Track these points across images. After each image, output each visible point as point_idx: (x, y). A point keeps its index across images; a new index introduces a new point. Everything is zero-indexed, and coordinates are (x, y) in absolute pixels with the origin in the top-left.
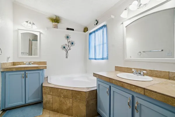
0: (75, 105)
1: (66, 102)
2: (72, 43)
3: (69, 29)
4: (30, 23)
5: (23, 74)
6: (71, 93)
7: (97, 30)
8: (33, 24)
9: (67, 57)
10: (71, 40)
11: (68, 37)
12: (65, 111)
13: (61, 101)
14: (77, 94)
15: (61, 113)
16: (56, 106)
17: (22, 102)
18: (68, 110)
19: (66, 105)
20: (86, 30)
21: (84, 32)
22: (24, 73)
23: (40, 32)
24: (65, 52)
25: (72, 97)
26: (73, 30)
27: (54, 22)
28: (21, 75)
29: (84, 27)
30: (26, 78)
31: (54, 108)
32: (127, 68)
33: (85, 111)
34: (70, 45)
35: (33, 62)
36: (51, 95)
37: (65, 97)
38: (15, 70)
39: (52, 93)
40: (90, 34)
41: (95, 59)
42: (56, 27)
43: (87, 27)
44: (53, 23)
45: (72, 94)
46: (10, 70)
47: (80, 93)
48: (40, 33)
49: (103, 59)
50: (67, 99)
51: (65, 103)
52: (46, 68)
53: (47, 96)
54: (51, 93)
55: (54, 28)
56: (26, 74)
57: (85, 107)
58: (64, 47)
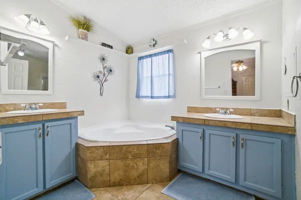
0: (151, 165)
1: (137, 164)
2: (111, 71)
3: (105, 44)
4: (36, 20)
5: (40, 129)
6: (146, 149)
7: (155, 55)
8: (42, 23)
9: (101, 94)
10: (108, 64)
11: (103, 59)
12: (134, 179)
13: (128, 166)
14: (155, 148)
15: (127, 185)
16: (116, 176)
17: (37, 187)
18: (140, 176)
19: (138, 169)
20: (129, 50)
21: (127, 53)
22: (41, 127)
23: (53, 42)
24: (99, 86)
25: (148, 154)
26: (112, 47)
27: (82, 27)
28: (34, 131)
29: (127, 46)
30: (46, 136)
31: (112, 182)
32: (206, 108)
33: (168, 170)
34: (106, 73)
35: (42, 104)
36: (107, 159)
37: (135, 157)
38: (22, 122)
39: (110, 155)
40: (140, 58)
41: (152, 97)
42: (85, 38)
43: (132, 46)
44: (80, 30)
45: (148, 150)
46: (11, 123)
47: (160, 146)
48: (55, 45)
49: (169, 97)
50: (138, 159)
51: (135, 167)
52: (83, 114)
53: (98, 163)
54: (108, 156)
55: (82, 39)
56: (46, 128)
57: (168, 165)
58: (98, 77)
